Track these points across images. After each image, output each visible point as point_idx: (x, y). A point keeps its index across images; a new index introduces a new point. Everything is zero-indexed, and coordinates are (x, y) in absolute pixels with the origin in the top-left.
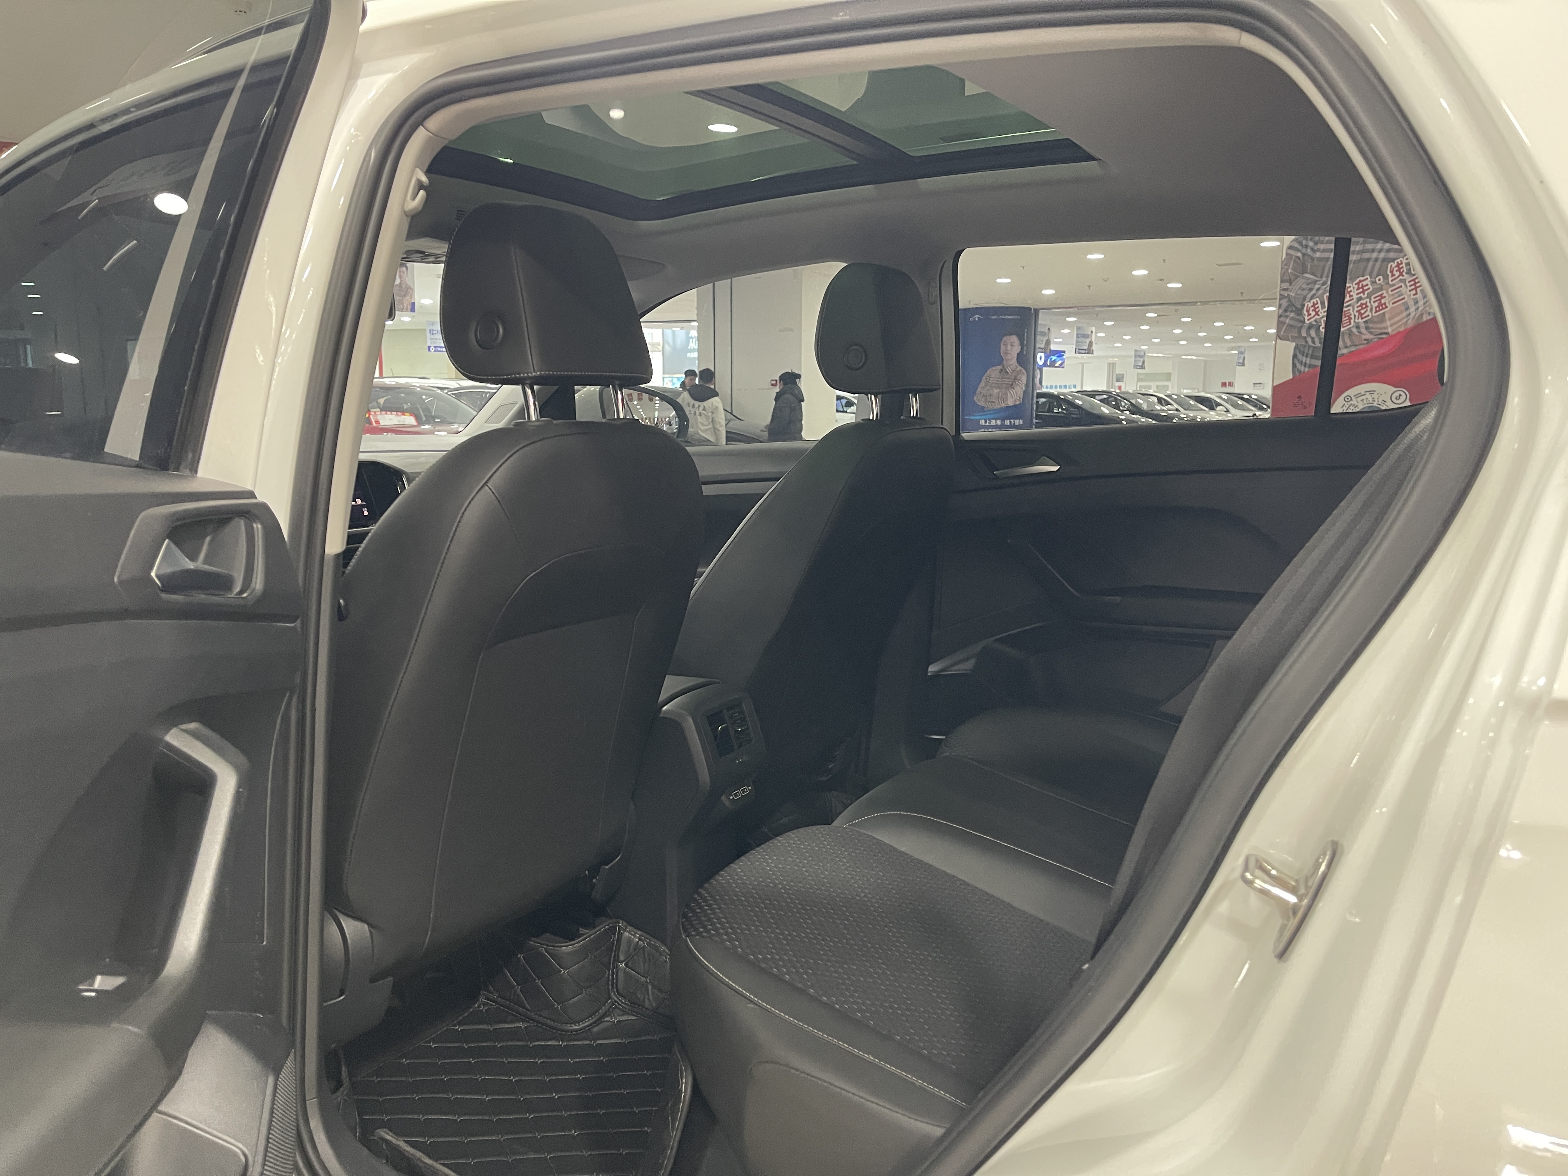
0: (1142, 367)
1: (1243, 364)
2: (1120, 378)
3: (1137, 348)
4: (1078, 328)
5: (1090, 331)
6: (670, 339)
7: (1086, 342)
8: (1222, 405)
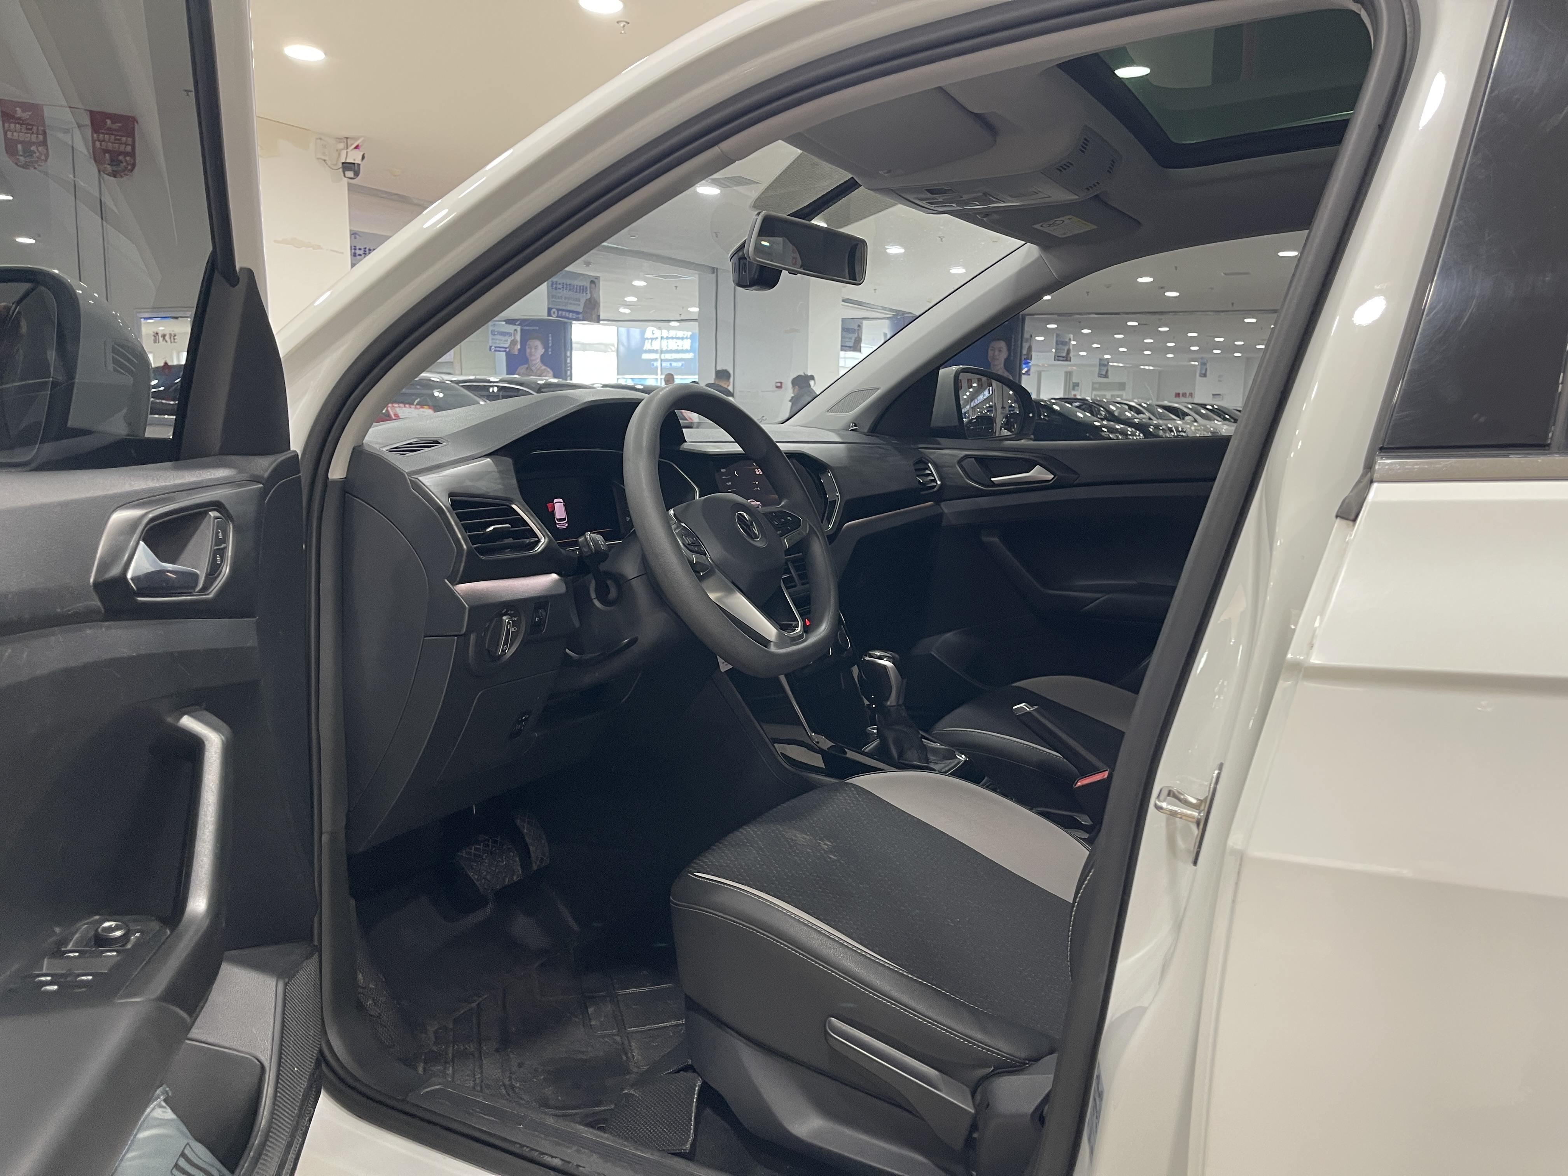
0: (1106, 376)
1: (1205, 375)
2: (1076, 385)
3: (1100, 357)
4: (1058, 335)
5: (1068, 339)
6: (624, 338)
7: (1064, 350)
8: (1190, 415)
